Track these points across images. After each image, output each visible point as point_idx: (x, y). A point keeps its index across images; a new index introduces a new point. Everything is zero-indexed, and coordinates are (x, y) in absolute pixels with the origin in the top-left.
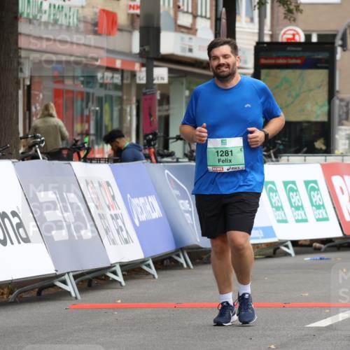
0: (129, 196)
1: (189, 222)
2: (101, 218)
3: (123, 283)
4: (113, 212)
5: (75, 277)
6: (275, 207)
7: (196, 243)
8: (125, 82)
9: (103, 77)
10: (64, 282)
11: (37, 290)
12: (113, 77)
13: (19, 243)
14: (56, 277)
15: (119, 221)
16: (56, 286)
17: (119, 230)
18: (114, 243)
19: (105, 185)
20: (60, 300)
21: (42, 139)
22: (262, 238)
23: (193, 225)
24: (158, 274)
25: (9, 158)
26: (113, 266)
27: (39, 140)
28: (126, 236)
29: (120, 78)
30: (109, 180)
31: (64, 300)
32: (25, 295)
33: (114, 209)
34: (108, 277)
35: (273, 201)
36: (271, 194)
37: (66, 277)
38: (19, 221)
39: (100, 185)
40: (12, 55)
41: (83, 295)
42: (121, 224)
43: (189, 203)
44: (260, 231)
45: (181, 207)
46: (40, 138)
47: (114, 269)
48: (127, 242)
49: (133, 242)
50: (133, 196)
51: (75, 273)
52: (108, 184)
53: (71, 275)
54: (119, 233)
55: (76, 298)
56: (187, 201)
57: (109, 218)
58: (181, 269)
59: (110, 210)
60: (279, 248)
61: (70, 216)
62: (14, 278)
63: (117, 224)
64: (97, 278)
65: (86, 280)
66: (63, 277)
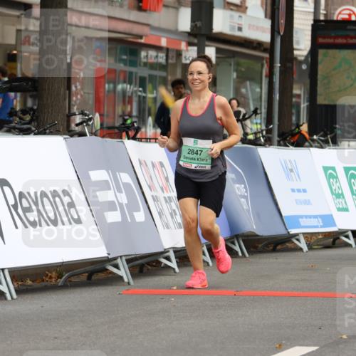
1: (245, 207)
2: (154, 200)
3: (177, 270)
4: (166, 195)
5: (128, 261)
6: (335, 194)
7: (252, 230)
9: (147, 56)
10: (117, 267)
11: (87, 274)
12: (157, 56)
14: (108, 260)
15: (173, 204)
16: (108, 270)
17: (173, 214)
18: (168, 227)
19: (158, 165)
20: (112, 285)
21: (90, 116)
22: (322, 227)
23: (248, 211)
24: (212, 262)
26: (166, 251)
27: (86, 118)
28: (179, 221)
29: (164, 58)
30: (162, 161)
31: (116, 285)
32: (74, 280)
33: (167, 192)
34: (161, 263)
35: (334, 188)
36: (331, 180)
37: (119, 261)
39: (154, 166)
41: (136, 281)
43: (245, 187)
44: (320, 219)
45: (237, 191)
46: (88, 116)
47: (167, 254)
48: (180, 226)
51: (128, 257)
52: (162, 165)
53: (124, 258)
54: (172, 218)
55: (129, 283)
56: (243, 186)
57: (163, 201)
58: (236, 257)
59: (163, 192)
60: (338, 238)
61: (123, 198)
62: (65, 261)
63: (171, 207)
64: (148, 264)
65: (137, 265)
66: (115, 261)
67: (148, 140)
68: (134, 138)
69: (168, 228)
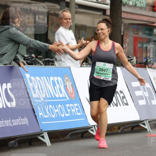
10: (144, 124)
11: (131, 128)
13: (123, 105)
14: (140, 122)
16: (140, 126)
20: (142, 132)
21: (132, 58)
25: (119, 66)
27: (130, 59)
31: (144, 133)
32: (125, 130)
37: (145, 122)
38: (123, 95)
40: (119, 19)
46: (131, 58)
51: (149, 120)
53: (147, 121)
55: (150, 132)
61: (147, 94)
62: (121, 122)
66: (143, 122)
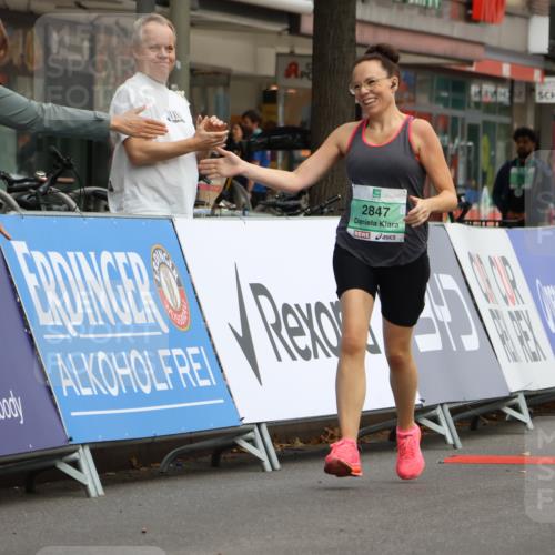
0: (538, 282)
2: (494, 317)
3: (530, 425)
4: (513, 308)
5: (454, 412)
8: (516, 100)
9: (480, 92)
10: (435, 420)
11: (388, 432)
12: (496, 93)
14: (422, 410)
15: (523, 323)
16: (422, 425)
17: (523, 338)
19: (499, 263)
26: (513, 396)
28: (533, 348)
29: (508, 94)
30: (506, 255)
31: (434, 449)
33: (514, 303)
34: (505, 414)
39: (492, 263)
42: (525, 328)
47: (514, 401)
48: (535, 358)
49: (545, 358)
50: (545, 284)
51: (453, 406)
52: (505, 261)
53: (446, 408)
54: (522, 344)
55: (454, 446)
57: (507, 318)
59: (507, 303)
63: (520, 328)
64: (485, 415)
65: (467, 418)
66: (433, 412)
67: (482, 223)
68: (461, 220)
69: (516, 359)
